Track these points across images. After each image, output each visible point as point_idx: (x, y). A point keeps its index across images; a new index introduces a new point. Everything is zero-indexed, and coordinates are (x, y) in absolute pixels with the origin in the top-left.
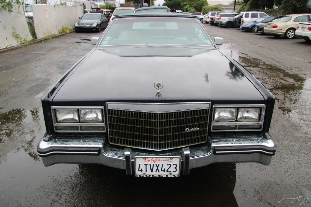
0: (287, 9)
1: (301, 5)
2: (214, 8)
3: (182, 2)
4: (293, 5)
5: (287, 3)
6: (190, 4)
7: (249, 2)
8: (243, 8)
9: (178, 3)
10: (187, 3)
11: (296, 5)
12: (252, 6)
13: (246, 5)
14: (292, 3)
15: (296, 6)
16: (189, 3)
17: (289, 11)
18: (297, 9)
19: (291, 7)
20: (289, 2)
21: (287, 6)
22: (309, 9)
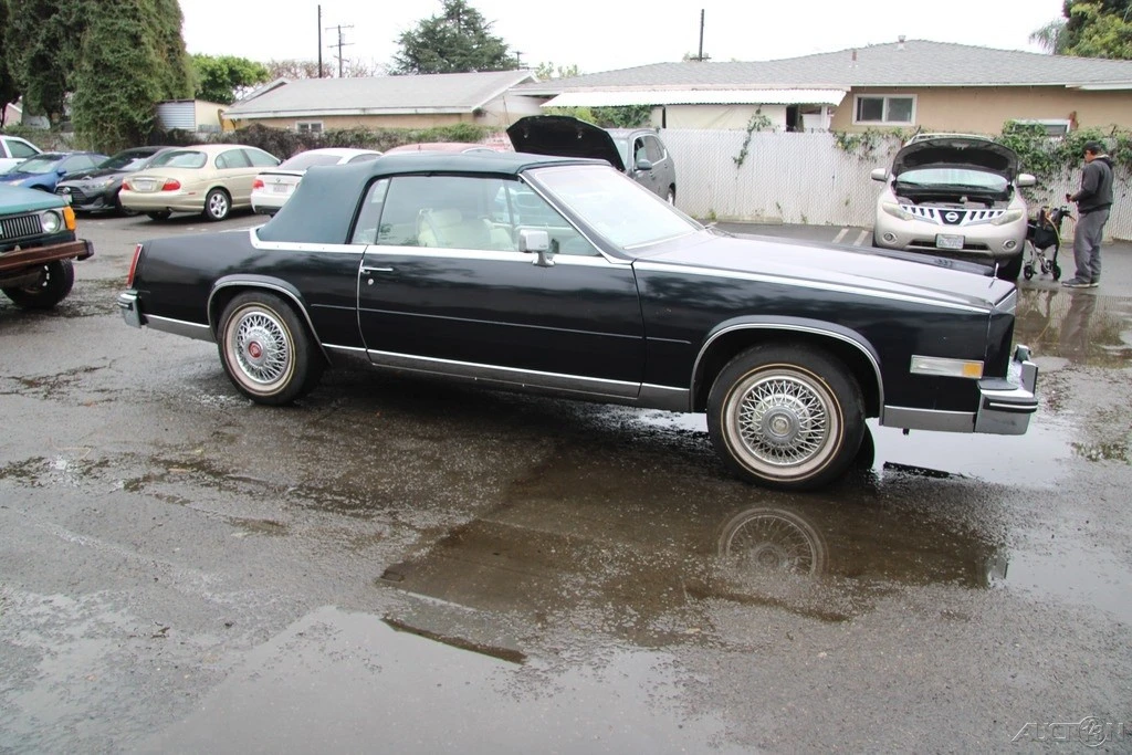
0: (103, 129)
1: (145, 117)
4: (122, 115)
5: (97, 109)
11: (131, 118)
14: (113, 109)
15: (131, 122)
17: (113, 133)
18: (137, 128)
19: (115, 121)
20: (103, 105)
21: (102, 118)
22: (178, 131)
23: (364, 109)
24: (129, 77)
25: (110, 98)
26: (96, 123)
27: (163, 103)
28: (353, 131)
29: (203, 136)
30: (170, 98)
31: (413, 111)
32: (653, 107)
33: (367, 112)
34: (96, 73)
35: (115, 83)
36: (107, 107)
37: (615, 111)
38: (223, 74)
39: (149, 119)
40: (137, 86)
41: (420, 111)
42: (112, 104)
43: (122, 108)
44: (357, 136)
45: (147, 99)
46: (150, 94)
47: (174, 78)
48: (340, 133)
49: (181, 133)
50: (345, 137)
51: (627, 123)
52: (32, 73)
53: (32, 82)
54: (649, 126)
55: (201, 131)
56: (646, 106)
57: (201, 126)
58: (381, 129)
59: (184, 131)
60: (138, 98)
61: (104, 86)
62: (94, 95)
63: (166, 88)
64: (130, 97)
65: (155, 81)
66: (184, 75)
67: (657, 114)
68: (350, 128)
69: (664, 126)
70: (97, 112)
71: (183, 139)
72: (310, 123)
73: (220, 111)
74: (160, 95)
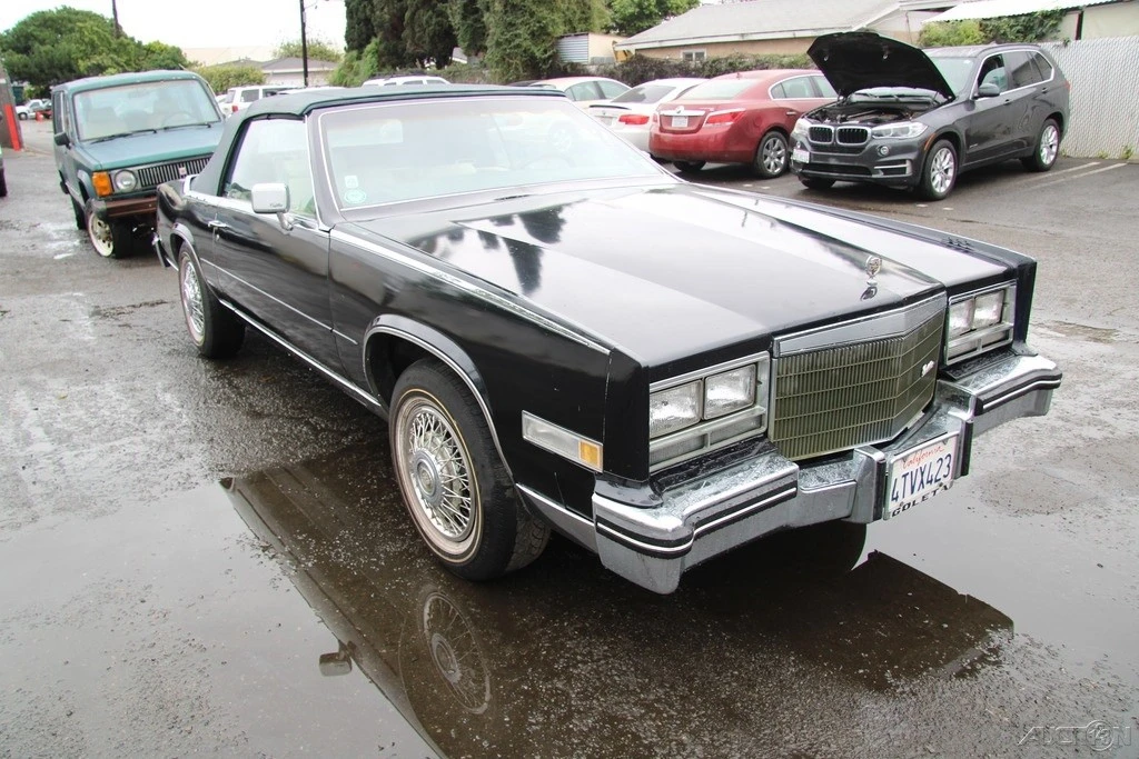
0: (510, 65)
1: (545, 51)
2: (232, 74)
3: (82, 58)
4: (525, 51)
5: (505, 46)
6: (118, 64)
7: (369, 47)
8: (351, 67)
9: (63, 63)
10: (107, 62)
11: (533, 53)
12: (383, 59)
13: (359, 58)
14: (518, 46)
15: (533, 57)
16: (112, 58)
17: (517, 69)
18: (538, 63)
19: (519, 57)
20: (510, 42)
21: (508, 55)
22: (572, 64)
23: (742, 35)
24: (532, 14)
25: (516, 36)
26: (504, 59)
27: (562, 37)
28: (726, 59)
29: (593, 69)
30: (573, 31)
31: (790, 35)
32: (1065, 12)
33: (746, 38)
34: (506, 12)
35: (519, 21)
36: (512, 44)
37: (1012, 22)
38: (650, 5)
39: (549, 54)
40: (539, 22)
41: (798, 34)
42: (517, 41)
43: (524, 44)
44: (731, 64)
45: (549, 34)
46: (550, 29)
47: (578, 12)
48: (714, 62)
49: (574, 66)
50: (718, 66)
51: (1025, 37)
52: (464, 18)
53: (463, 25)
54: (1055, 38)
55: (593, 64)
56: (1054, 12)
57: (593, 58)
58: (754, 56)
59: (577, 64)
60: (540, 34)
61: (511, 25)
62: (502, 34)
63: (568, 22)
64: (533, 34)
65: (555, 16)
66: (589, 8)
67: (1070, 23)
68: (726, 56)
69: (1078, 36)
70: (505, 49)
71: (575, 70)
72: (694, 51)
73: (614, 43)
74: (561, 30)
